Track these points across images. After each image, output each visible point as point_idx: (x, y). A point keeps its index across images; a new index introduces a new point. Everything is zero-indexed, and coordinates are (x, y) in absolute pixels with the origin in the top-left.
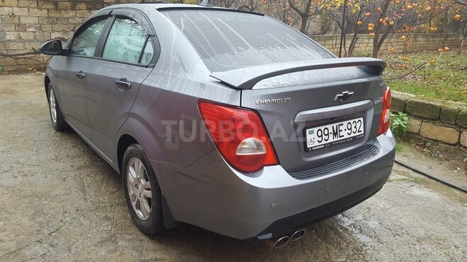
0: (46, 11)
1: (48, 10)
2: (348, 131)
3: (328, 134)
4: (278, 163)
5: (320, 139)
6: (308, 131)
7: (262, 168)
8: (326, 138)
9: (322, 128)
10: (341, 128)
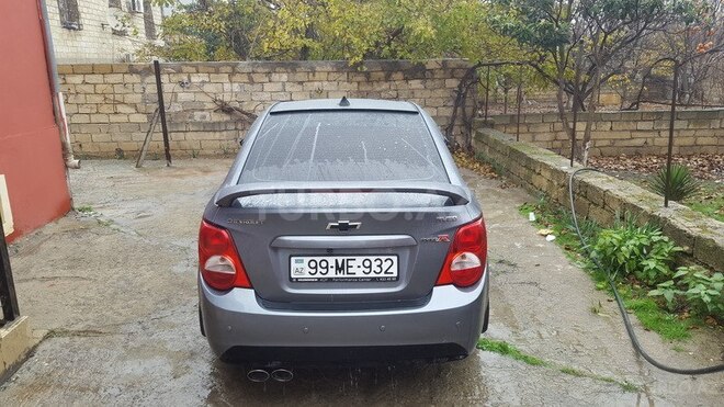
0: (356, 85)
1: (359, 83)
2: (363, 268)
3: (327, 267)
4: (251, 287)
5: (313, 271)
6: (293, 259)
7: (232, 288)
8: (324, 271)
9: (318, 259)
10: (350, 263)
